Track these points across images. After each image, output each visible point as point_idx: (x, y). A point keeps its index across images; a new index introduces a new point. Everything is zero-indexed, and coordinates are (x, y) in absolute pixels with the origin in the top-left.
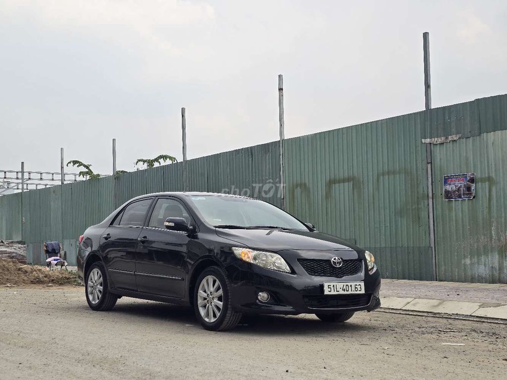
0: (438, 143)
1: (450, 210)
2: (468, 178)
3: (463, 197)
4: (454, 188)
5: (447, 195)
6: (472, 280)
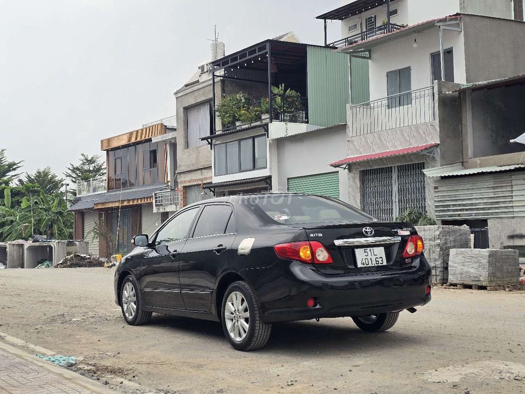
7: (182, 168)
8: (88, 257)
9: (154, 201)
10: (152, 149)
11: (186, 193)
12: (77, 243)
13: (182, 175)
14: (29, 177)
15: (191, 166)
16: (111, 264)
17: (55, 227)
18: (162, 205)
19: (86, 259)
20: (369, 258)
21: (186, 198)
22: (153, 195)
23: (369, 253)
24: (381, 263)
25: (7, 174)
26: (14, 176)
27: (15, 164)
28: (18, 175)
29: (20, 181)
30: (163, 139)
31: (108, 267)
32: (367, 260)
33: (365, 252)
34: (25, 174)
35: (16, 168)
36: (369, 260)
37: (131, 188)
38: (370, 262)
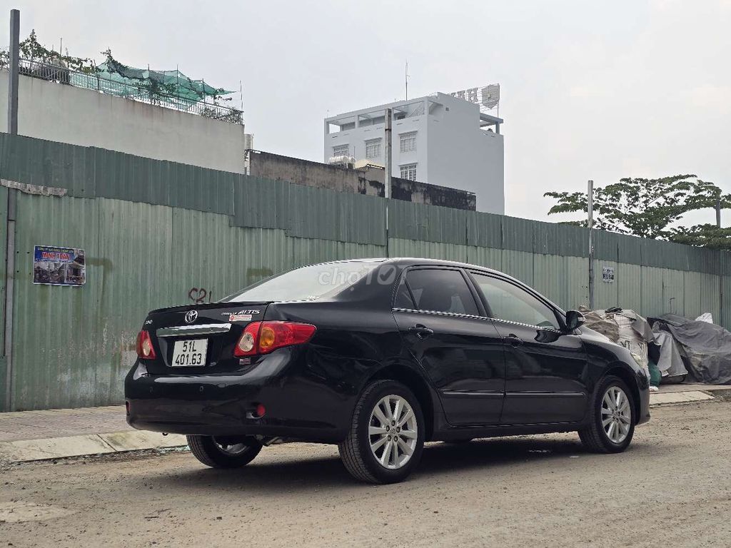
0: (32, 192)
1: (44, 298)
2: (76, 257)
3: (65, 281)
4: (53, 268)
5: (40, 277)
6: (72, 404)
20: (186, 354)
23: (188, 347)
24: (198, 363)
32: (183, 357)
33: (184, 346)
36: (186, 357)
38: (186, 361)
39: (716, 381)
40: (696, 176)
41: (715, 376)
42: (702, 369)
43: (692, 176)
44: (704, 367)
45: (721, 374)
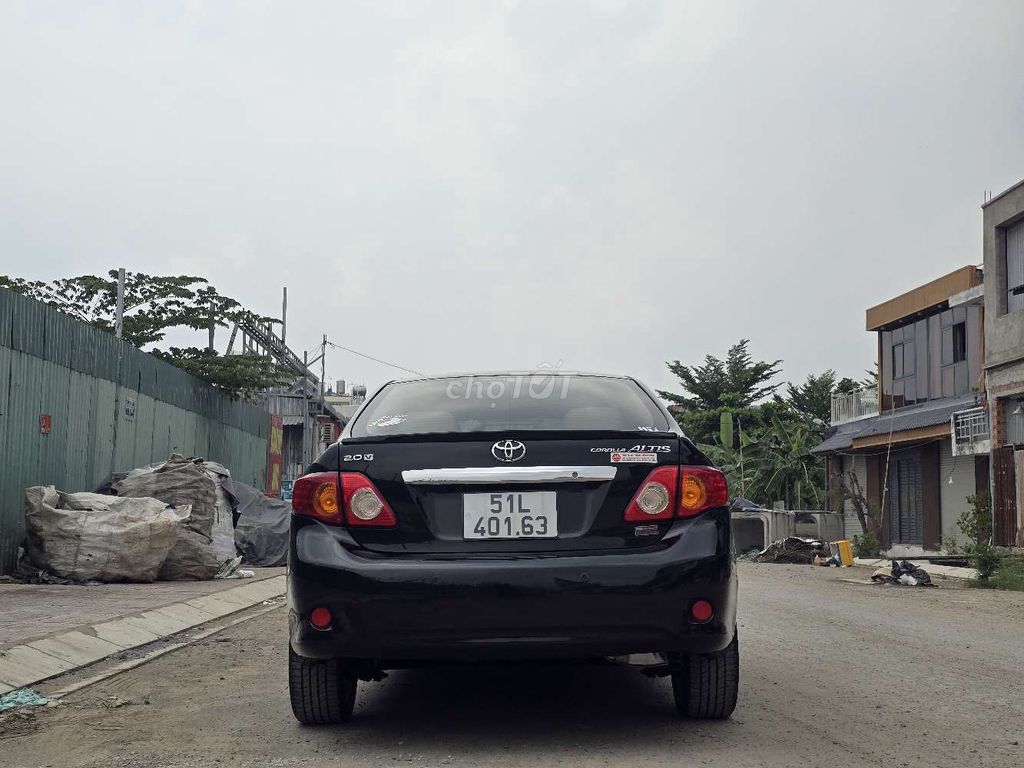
7: (994, 357)
8: (816, 544)
9: (953, 431)
10: (958, 320)
11: (1004, 412)
12: (817, 517)
13: (995, 374)
14: (793, 391)
15: (1011, 353)
16: (828, 559)
17: (798, 485)
18: (967, 440)
19: (813, 547)
20: (502, 517)
21: (1005, 423)
22: (952, 418)
23: (506, 505)
24: (539, 532)
25: (753, 386)
26: (766, 390)
27: (767, 367)
28: (773, 387)
29: (777, 398)
30: (971, 298)
31: (822, 565)
32: (494, 523)
33: (493, 502)
34: (786, 386)
35: (768, 374)
36: (502, 522)
37: (921, 406)
38: (504, 528)
39: (263, 562)
40: (206, 281)
41: (261, 555)
42: (245, 546)
43: (202, 280)
44: (250, 543)
45: (269, 552)
